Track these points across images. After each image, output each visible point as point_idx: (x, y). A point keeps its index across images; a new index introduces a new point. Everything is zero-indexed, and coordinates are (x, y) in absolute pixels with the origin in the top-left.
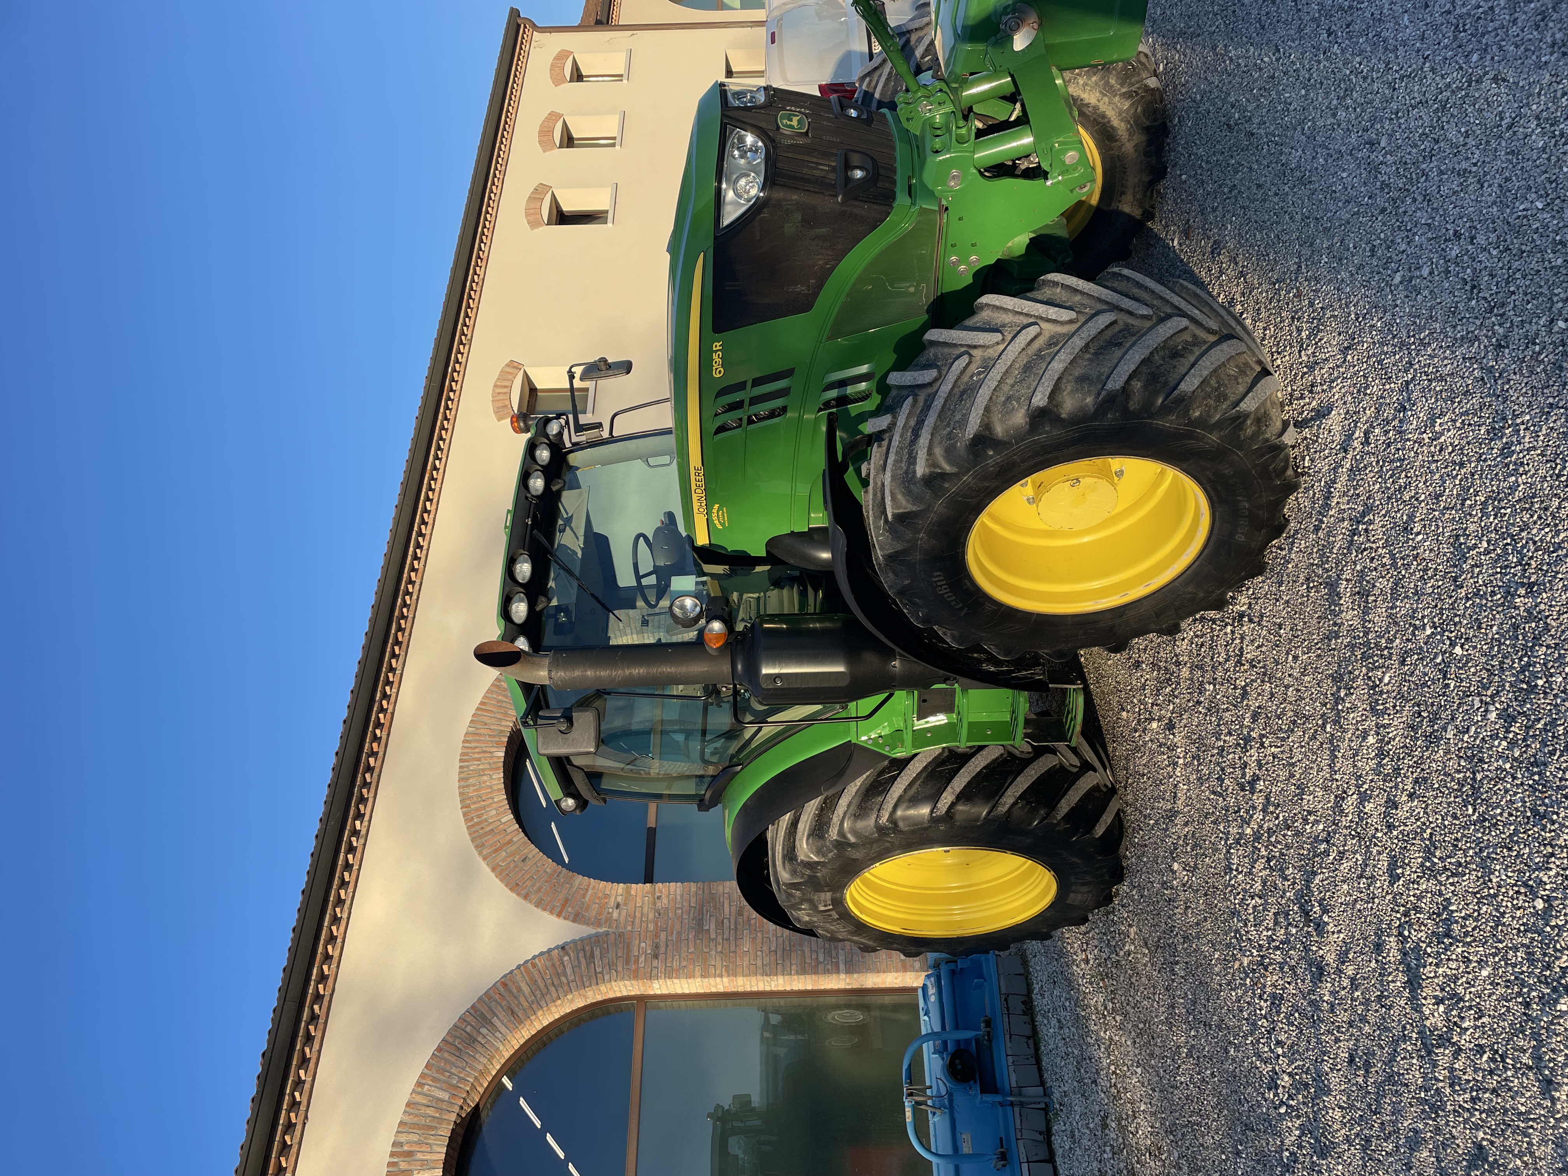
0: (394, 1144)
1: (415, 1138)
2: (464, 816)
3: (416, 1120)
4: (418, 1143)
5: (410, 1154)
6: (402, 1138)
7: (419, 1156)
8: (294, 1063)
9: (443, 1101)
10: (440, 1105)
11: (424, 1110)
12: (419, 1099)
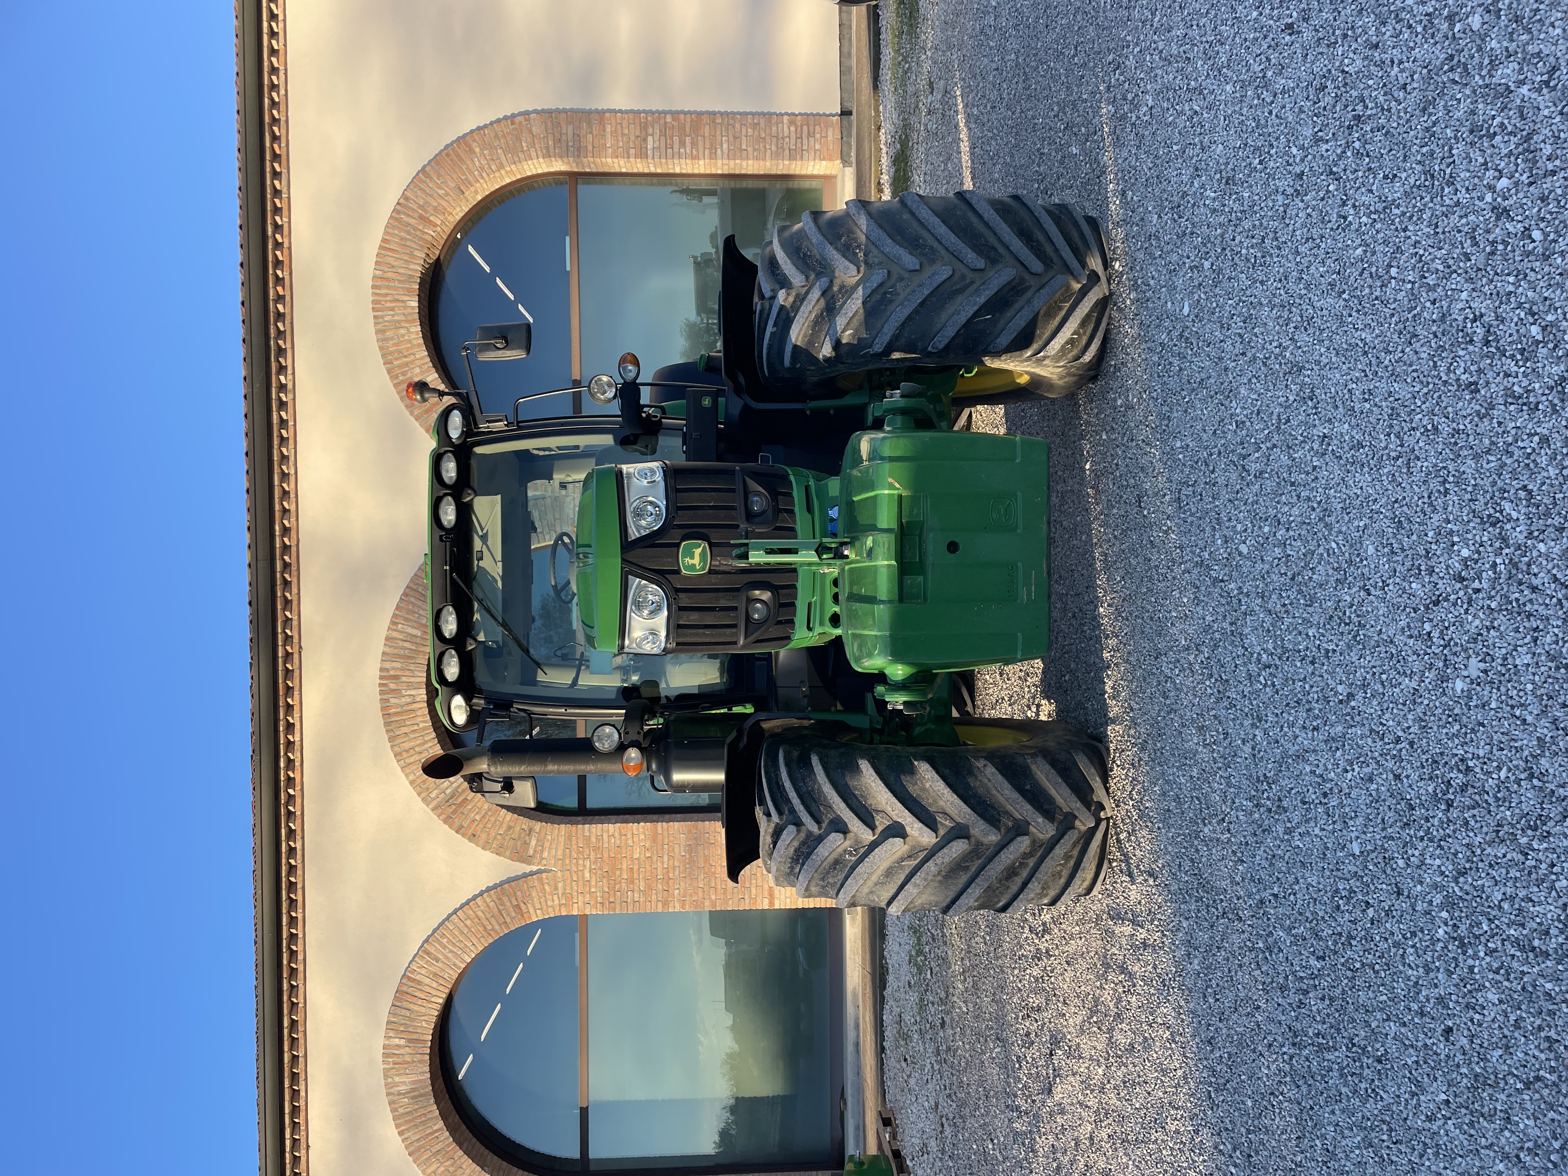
0: (381, 670)
1: (399, 665)
2: (389, 373)
3: (396, 651)
4: (402, 669)
5: (396, 677)
6: (388, 665)
7: (404, 679)
8: (279, 607)
9: (416, 637)
10: (414, 640)
11: (401, 643)
12: (395, 634)
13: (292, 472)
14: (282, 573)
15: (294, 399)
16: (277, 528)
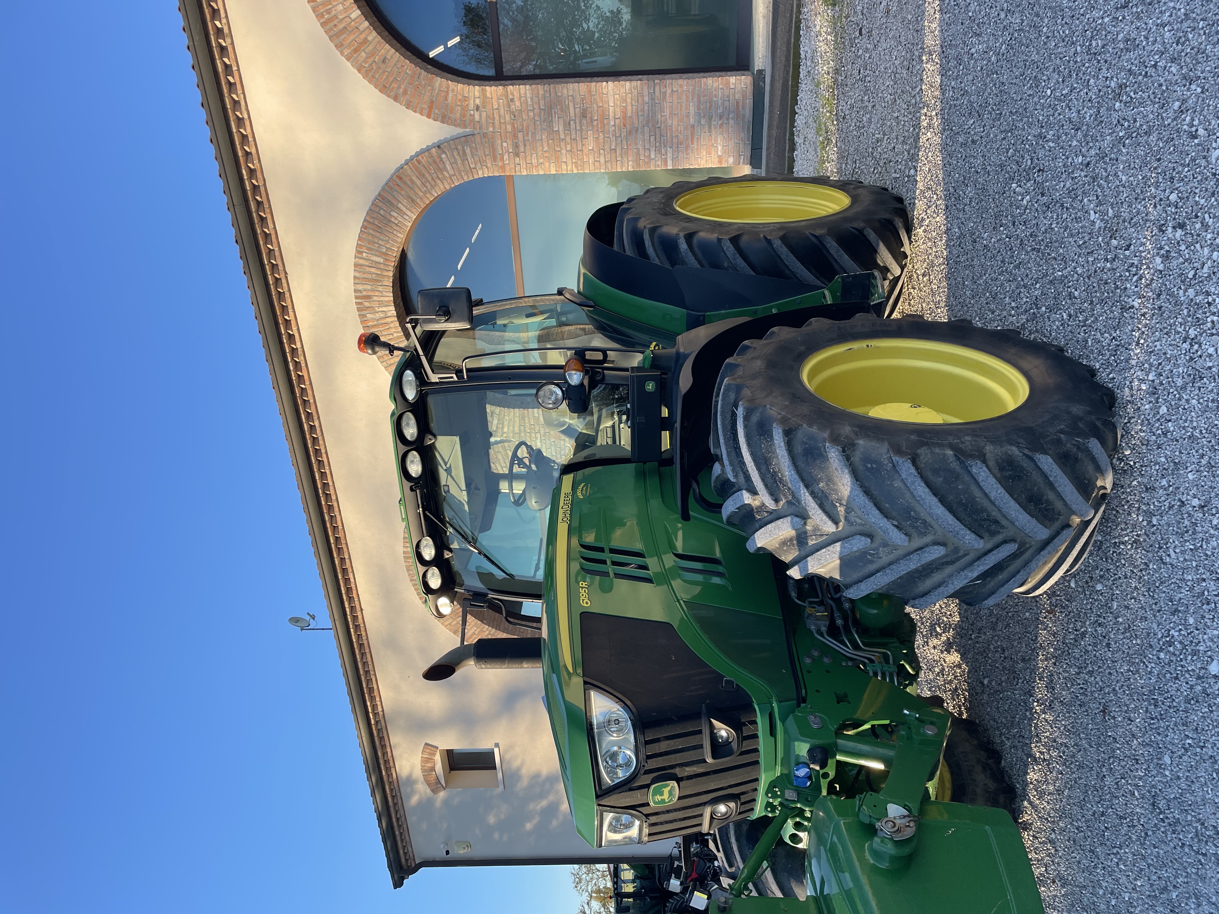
0: (355, 291)
1: (369, 287)
3: (365, 276)
4: (372, 290)
5: (368, 297)
6: (360, 287)
7: (375, 298)
8: (261, 243)
9: (380, 263)
10: (379, 266)
11: (368, 269)
12: (361, 262)
13: (246, 116)
14: (257, 211)
15: (232, 43)
16: (244, 172)
